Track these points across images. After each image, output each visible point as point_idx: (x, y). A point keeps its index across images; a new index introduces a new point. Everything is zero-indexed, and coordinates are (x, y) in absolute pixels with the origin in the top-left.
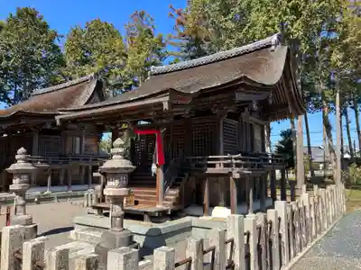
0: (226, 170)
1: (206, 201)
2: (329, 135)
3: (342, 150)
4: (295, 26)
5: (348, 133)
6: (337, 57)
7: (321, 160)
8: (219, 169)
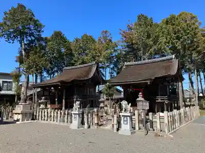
0: (163, 101)
1: (156, 110)
2: (192, 86)
3: (198, 92)
4: (178, 44)
5: (201, 84)
6: (194, 55)
7: (189, 96)
8: (159, 101)
